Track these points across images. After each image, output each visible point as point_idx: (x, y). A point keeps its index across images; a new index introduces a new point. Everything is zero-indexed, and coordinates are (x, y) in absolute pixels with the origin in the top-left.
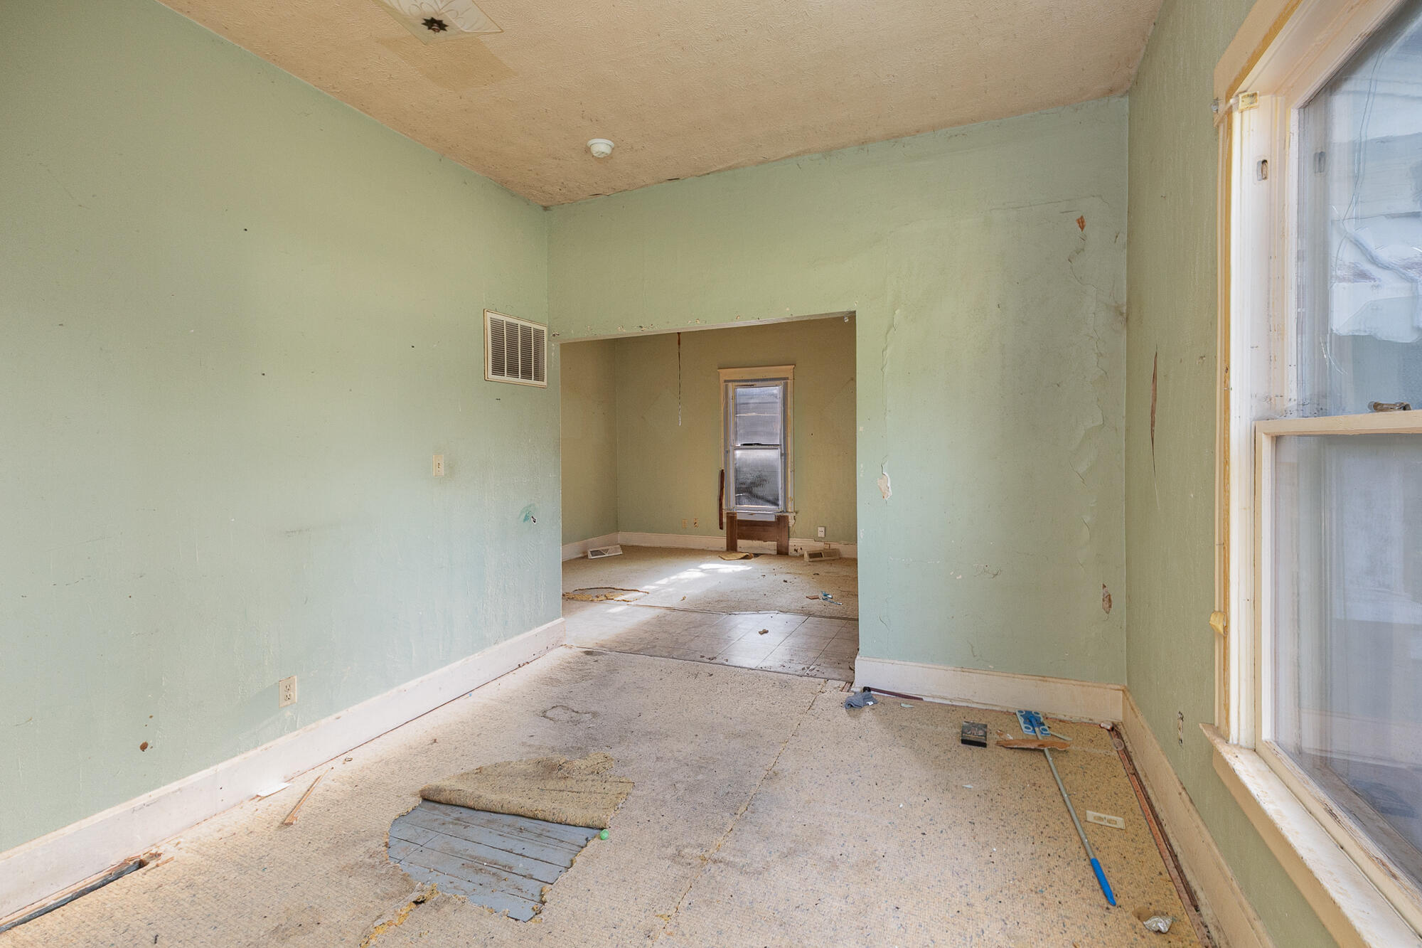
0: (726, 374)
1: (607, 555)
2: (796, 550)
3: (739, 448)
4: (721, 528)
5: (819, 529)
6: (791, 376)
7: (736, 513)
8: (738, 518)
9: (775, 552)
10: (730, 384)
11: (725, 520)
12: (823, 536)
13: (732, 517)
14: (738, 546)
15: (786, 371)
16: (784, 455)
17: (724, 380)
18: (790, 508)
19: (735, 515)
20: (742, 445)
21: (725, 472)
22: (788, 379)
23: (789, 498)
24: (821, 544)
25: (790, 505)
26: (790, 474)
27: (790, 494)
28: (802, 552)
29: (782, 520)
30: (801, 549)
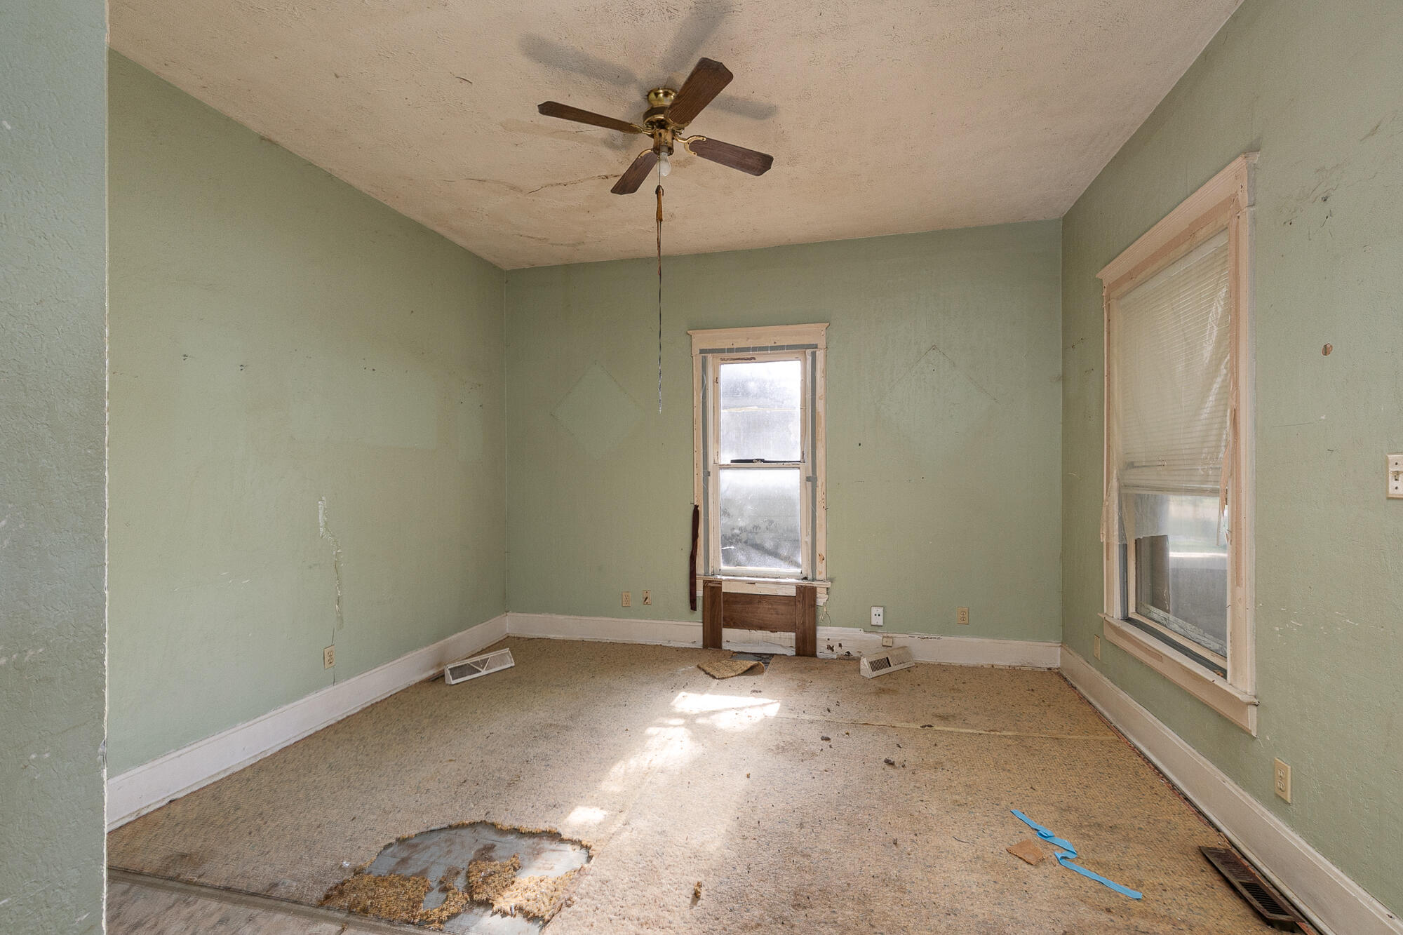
0: (702, 339)
1: (484, 672)
2: (831, 648)
3: (727, 467)
4: (693, 608)
5: (875, 610)
6: (822, 344)
7: (720, 582)
8: (723, 590)
9: (792, 652)
10: (709, 356)
11: (700, 593)
12: (881, 623)
13: (713, 589)
14: (724, 639)
15: (813, 333)
16: (811, 480)
17: (700, 350)
18: (820, 573)
19: (719, 585)
20: (733, 461)
21: (701, 509)
22: (817, 348)
23: (818, 555)
24: (877, 637)
25: (821, 567)
26: (820, 512)
27: (821, 549)
28: (843, 652)
29: (806, 595)
30: (840, 645)
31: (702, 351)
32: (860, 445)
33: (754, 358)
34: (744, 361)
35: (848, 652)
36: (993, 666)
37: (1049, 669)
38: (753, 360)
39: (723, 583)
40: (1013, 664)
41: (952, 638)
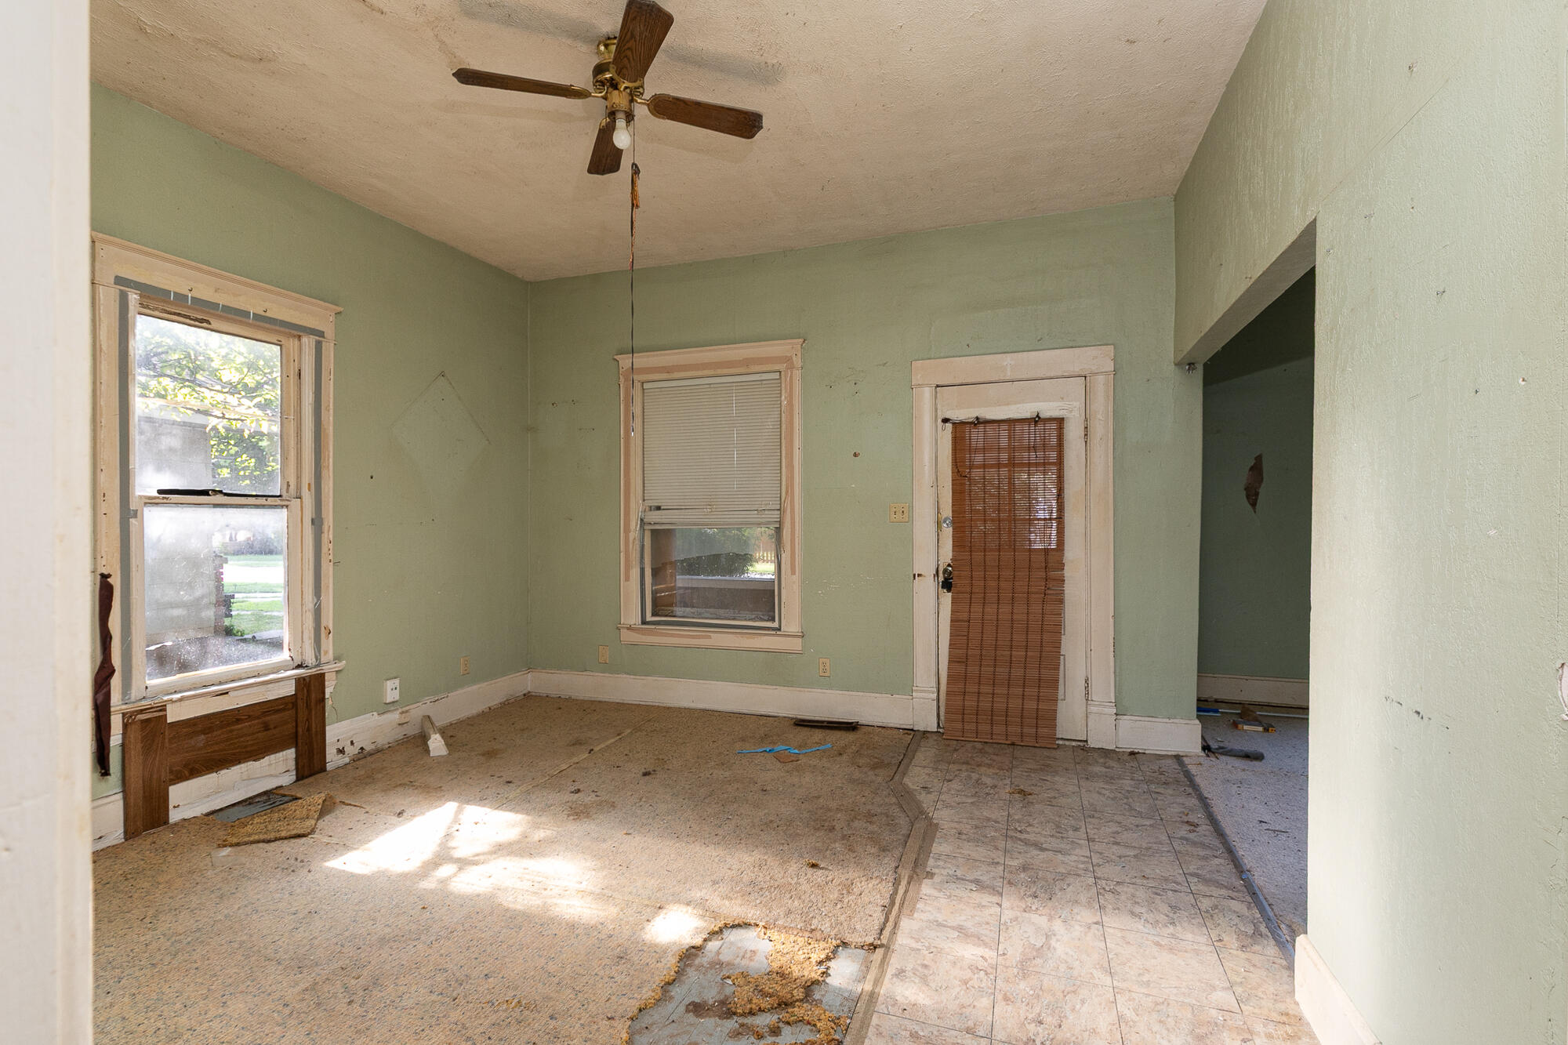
2: (342, 751)
4: (103, 771)
5: (390, 684)
6: (329, 333)
7: (162, 707)
8: (169, 721)
9: (291, 778)
10: (128, 293)
11: (115, 739)
12: (397, 697)
13: (148, 724)
14: (173, 806)
15: (317, 313)
16: (311, 522)
17: (116, 277)
18: (326, 652)
19: (161, 714)
20: (160, 492)
21: (115, 581)
22: (323, 337)
23: (323, 629)
24: (394, 717)
25: (328, 644)
26: (328, 569)
27: (328, 620)
28: (355, 750)
29: (311, 689)
30: (352, 743)
31: (119, 280)
32: (372, 478)
33: (208, 322)
34: (188, 321)
35: (362, 748)
36: (490, 709)
37: (525, 695)
38: (205, 325)
39: (169, 708)
40: (503, 700)
41: (458, 692)
